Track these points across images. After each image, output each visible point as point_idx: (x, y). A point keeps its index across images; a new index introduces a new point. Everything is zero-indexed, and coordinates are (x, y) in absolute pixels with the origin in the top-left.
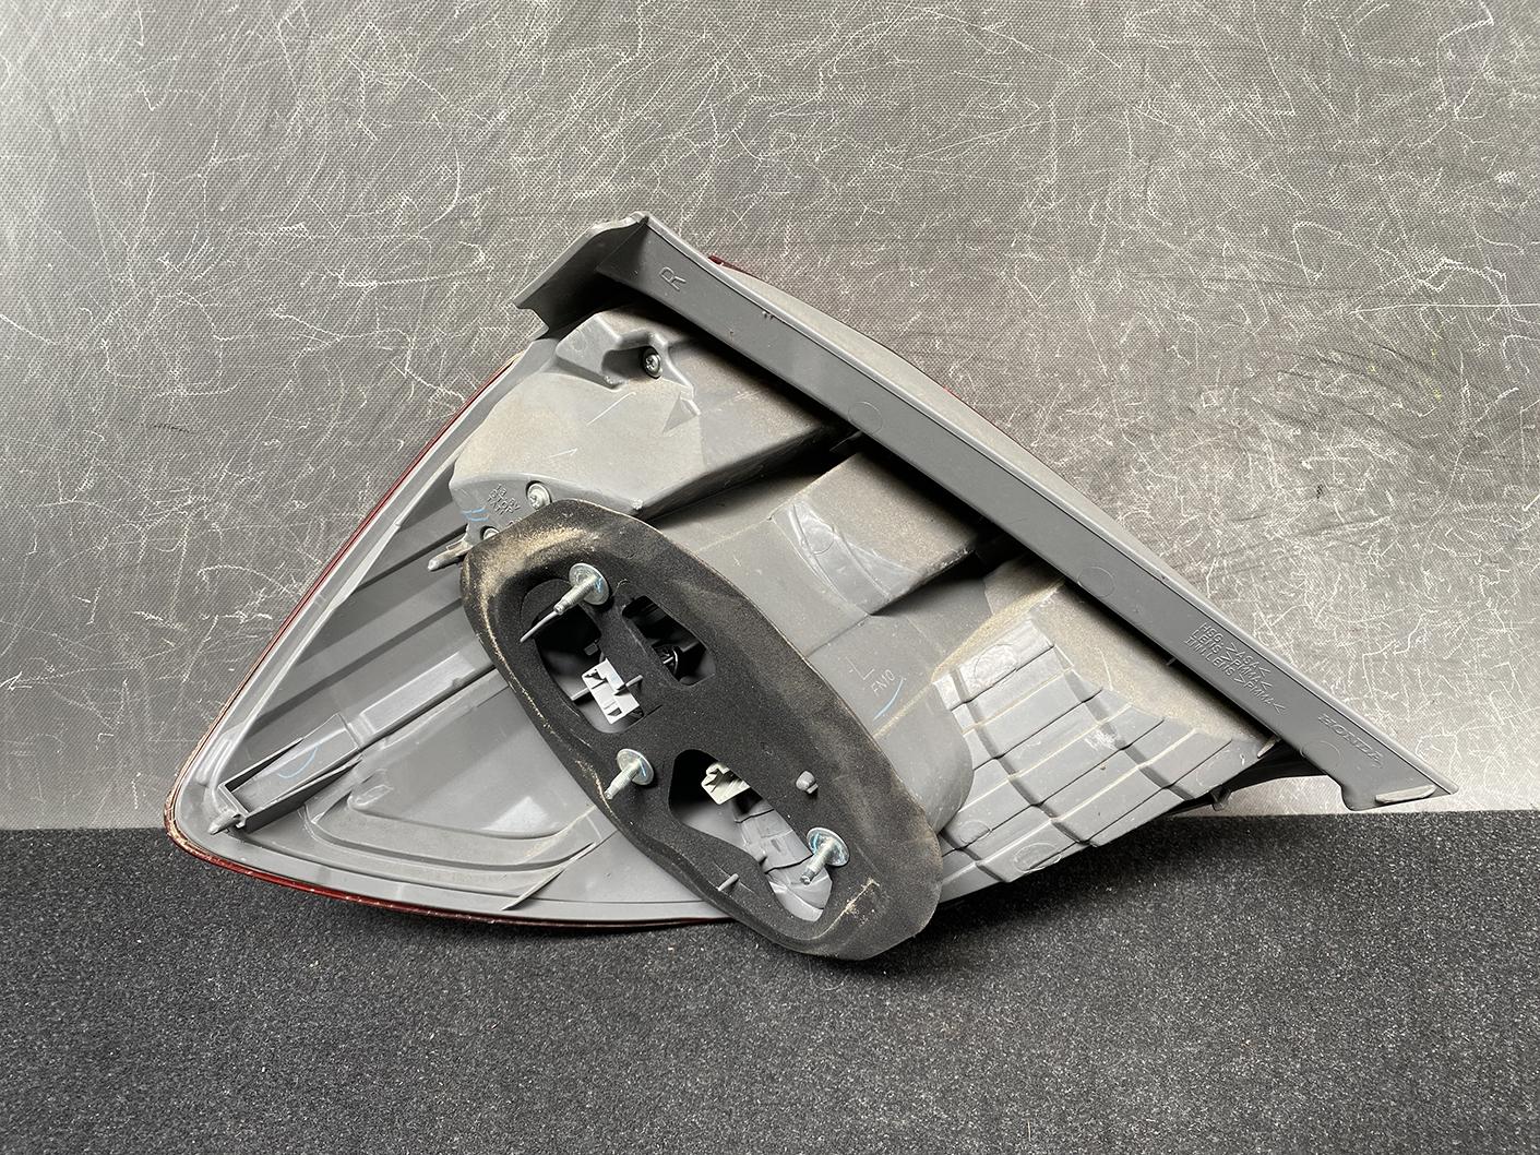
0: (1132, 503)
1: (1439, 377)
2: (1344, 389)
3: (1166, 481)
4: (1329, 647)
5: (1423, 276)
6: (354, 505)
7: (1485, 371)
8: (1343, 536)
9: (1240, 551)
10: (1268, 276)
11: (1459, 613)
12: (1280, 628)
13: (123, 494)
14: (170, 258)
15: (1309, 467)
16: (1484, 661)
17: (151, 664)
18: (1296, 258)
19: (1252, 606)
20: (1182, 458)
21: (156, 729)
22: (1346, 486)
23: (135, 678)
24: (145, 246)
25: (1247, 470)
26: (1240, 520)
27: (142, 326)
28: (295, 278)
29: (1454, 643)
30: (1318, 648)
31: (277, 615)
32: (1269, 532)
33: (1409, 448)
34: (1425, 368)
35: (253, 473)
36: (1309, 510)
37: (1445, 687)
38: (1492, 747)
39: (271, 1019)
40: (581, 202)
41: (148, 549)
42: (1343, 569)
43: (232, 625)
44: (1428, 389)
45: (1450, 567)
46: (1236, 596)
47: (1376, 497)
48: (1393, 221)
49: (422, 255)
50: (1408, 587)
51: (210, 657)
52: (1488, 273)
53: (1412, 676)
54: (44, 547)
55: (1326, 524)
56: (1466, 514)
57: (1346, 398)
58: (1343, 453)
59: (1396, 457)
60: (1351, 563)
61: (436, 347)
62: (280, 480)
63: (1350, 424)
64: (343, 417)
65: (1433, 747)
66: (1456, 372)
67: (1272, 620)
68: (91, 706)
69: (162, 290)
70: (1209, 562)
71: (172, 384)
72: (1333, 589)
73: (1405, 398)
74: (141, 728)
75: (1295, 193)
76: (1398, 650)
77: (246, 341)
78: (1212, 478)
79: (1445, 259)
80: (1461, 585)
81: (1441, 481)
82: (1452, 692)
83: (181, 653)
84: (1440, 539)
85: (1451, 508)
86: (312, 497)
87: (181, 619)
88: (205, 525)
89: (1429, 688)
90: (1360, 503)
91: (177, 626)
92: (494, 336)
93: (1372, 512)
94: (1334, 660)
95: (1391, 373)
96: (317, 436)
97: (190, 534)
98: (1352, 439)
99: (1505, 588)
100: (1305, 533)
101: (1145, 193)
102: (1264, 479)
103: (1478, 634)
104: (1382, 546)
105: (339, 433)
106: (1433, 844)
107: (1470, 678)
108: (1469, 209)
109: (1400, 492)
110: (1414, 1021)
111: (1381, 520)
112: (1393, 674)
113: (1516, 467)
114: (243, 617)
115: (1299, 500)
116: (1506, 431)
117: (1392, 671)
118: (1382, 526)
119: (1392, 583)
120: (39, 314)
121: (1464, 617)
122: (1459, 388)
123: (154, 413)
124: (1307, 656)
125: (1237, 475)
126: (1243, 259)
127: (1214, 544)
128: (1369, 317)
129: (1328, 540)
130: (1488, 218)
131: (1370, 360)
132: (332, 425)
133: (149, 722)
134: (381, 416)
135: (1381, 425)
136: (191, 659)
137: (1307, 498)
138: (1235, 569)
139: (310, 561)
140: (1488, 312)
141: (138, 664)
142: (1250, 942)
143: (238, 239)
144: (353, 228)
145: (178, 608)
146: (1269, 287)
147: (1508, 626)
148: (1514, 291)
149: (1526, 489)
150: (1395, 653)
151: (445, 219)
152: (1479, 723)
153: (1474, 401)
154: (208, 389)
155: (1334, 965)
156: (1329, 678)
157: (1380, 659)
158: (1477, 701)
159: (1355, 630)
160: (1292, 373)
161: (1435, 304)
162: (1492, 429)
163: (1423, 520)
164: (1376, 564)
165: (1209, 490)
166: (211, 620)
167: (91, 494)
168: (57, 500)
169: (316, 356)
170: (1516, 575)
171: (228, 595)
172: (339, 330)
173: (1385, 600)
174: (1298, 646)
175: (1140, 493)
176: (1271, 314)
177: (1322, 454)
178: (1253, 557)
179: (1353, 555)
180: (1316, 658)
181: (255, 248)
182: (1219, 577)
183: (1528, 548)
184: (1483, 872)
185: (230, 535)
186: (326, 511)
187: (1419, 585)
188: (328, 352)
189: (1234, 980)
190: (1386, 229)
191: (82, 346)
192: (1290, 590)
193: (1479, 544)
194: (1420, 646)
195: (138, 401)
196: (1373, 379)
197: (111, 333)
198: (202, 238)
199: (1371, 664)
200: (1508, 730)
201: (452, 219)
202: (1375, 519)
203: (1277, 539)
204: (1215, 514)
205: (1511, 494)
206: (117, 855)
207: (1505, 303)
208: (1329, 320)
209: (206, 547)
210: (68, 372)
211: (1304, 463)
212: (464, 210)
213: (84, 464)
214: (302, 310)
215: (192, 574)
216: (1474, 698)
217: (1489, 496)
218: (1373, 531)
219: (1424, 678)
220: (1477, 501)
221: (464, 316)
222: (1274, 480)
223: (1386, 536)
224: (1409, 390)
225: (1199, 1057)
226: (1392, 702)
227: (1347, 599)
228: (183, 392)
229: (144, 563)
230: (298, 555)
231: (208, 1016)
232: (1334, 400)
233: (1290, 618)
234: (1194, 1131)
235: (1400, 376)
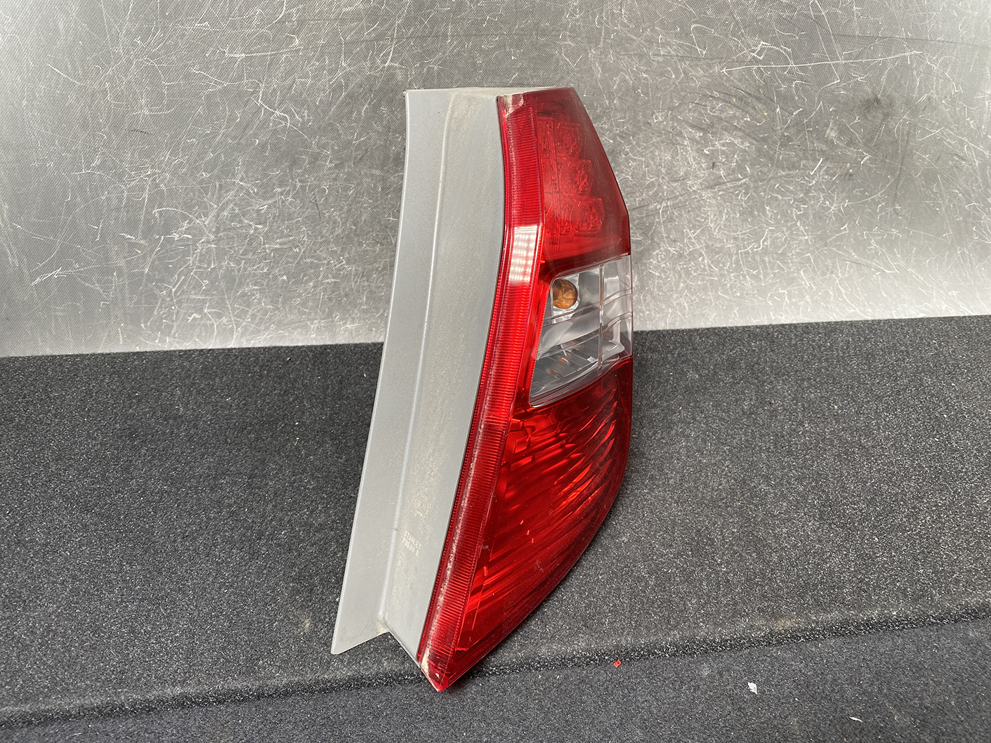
0: (622, 172)
1: (765, 104)
2: (722, 111)
3: (639, 160)
4: (722, 248)
5: (753, 51)
6: (233, 175)
7: (786, 99)
8: (726, 189)
9: (676, 197)
10: (681, 53)
11: (785, 229)
12: (698, 238)
13: (115, 167)
14: (141, 40)
15: (707, 153)
16: (798, 253)
17: (128, 262)
18: (693, 43)
19: (683, 226)
20: (646, 148)
21: (131, 299)
22: (726, 162)
23: (120, 270)
24: (128, 33)
25: (677, 155)
26: (676, 181)
27: (126, 76)
28: (204, 52)
29: (783, 245)
30: (717, 248)
31: (194, 236)
32: (690, 187)
33: (754, 142)
34: (758, 99)
35: (182, 157)
36: (709, 175)
37: (779, 268)
38: (804, 297)
39: (211, 420)
40: (345, 13)
41: (128, 198)
42: (727, 206)
43: (171, 241)
44: (760, 110)
45: (779, 204)
46: (675, 221)
47: (740, 168)
48: (737, 23)
49: (267, 40)
50: (759, 215)
51: (159, 259)
52: (785, 50)
53: (764, 262)
54: (74, 197)
55: (718, 182)
56: (784, 176)
57: (723, 116)
58: (723, 145)
59: (749, 147)
60: (731, 203)
61: (274, 89)
62: (196, 161)
63: (726, 130)
64: (228, 127)
65: (775, 297)
66: (773, 101)
67: (694, 233)
68: (97, 287)
69: (137, 56)
70: (661, 203)
71: (141, 107)
72: (722, 217)
73: (750, 116)
74: (123, 299)
75: (691, 10)
76: (756, 248)
77: (179, 85)
78: (660, 159)
79: (762, 42)
80: (785, 214)
81: (771, 159)
82: (783, 270)
83: (144, 257)
84: (772, 189)
85: (777, 173)
86: (212, 171)
87: (144, 238)
88: (157, 186)
89: (772, 268)
90: (734, 171)
91: (142, 242)
92: (303, 84)
93: (740, 176)
94: (725, 254)
95: (743, 103)
96: (215, 137)
97: (149, 191)
98: (728, 138)
99: (805, 215)
100: (708, 188)
101: (621, 11)
102: (686, 159)
103: (794, 240)
104: (746, 194)
105: (226, 136)
106: (773, 336)
107: (792, 262)
108: (771, 16)
109: (752, 166)
110: (757, 398)
111: (744, 180)
112: (754, 260)
113: (805, 151)
114: (176, 237)
115: (704, 170)
116: (799, 132)
117: (754, 259)
118: (745, 184)
119: (751, 213)
120: (75, 69)
121: (787, 231)
122: (775, 109)
123: (132, 123)
124: (712, 252)
125: (673, 157)
126: (669, 44)
127: (663, 194)
128: (730, 73)
129: (719, 191)
130: (780, 21)
131: (732, 96)
132: (222, 131)
133: (127, 296)
134: (247, 125)
135: (740, 130)
136: (149, 260)
137: (707, 169)
138: (674, 206)
139: (211, 206)
140: (784, 69)
141: (122, 263)
142: (683, 374)
143: (175, 30)
144: (233, 25)
145: (143, 232)
146: (682, 59)
147: (808, 235)
148: (796, 59)
149: (811, 163)
150: (755, 250)
151: (279, 22)
152: (797, 285)
153: (783, 116)
154: (161, 110)
155: (722, 381)
156: (723, 263)
157: (747, 253)
158: (795, 274)
159: (735, 238)
160: (696, 104)
161: (760, 66)
162: (792, 131)
163: (764, 180)
164: (743, 203)
165: (660, 165)
166: (160, 238)
167: (99, 168)
168: (81, 171)
169: (214, 94)
170: (810, 208)
171: (168, 225)
172: (225, 80)
173: (749, 222)
174: (707, 247)
175: (626, 167)
176: (684, 73)
177: (713, 146)
178: (683, 200)
179: (732, 199)
180: (717, 253)
181: (184, 35)
182: (666, 211)
183: (815, 194)
184: (796, 345)
185: (170, 191)
186: (219, 178)
187: (765, 214)
188: (220, 91)
189: (675, 387)
190: (734, 27)
191: (96, 87)
192: (702, 218)
193: (792, 192)
194: (767, 246)
195: (123, 116)
196: (735, 105)
197: (111, 79)
198: (157, 29)
199: (744, 255)
200: (811, 288)
201: (282, 22)
202: (741, 180)
203: (694, 191)
204: (663, 178)
205: (804, 165)
206: (116, 363)
207: (792, 65)
208: (711, 75)
209: (158, 197)
210: (89, 100)
211: (705, 151)
212: (288, 17)
213: (96, 151)
214: (207, 69)
215: (151, 213)
216: (794, 272)
217: (793, 166)
218: (741, 186)
219: (770, 262)
220: (789, 170)
221: (288, 73)
222: (691, 160)
223: (747, 188)
224: (752, 111)
225: (658, 414)
226: (755, 275)
227: (730, 221)
228: (147, 112)
229: (125, 206)
230: (205, 202)
231: (179, 421)
232: (717, 117)
233: (702, 232)
234: (654, 439)
235: (747, 104)
